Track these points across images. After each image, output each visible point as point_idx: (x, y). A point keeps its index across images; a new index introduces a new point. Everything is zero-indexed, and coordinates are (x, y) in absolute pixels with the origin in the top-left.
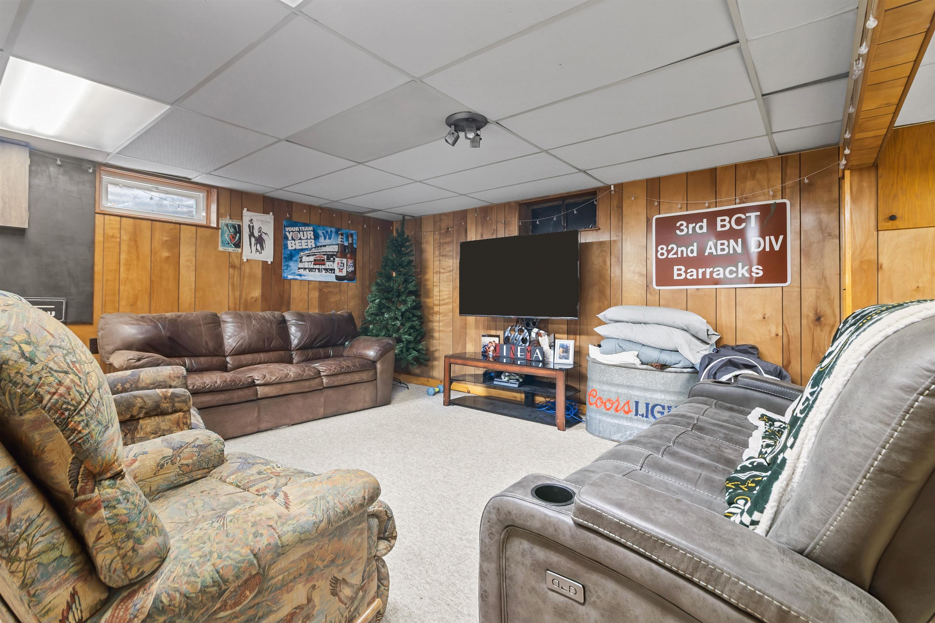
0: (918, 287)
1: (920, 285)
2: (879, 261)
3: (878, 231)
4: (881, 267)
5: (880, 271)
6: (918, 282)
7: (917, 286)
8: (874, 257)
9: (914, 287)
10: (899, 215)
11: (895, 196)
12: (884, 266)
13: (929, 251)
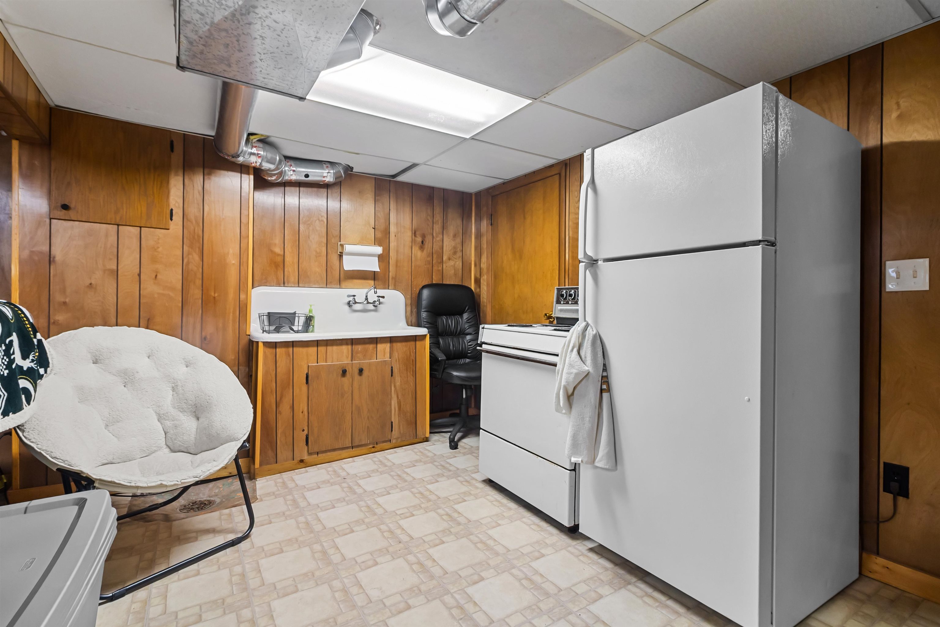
0: (91, 284)
1: (93, 282)
2: (52, 253)
3: (50, 219)
4: (54, 261)
5: (52, 263)
6: (90, 278)
7: (90, 282)
8: (46, 248)
9: (87, 282)
10: (72, 206)
11: (69, 184)
12: (57, 259)
13: (101, 247)
